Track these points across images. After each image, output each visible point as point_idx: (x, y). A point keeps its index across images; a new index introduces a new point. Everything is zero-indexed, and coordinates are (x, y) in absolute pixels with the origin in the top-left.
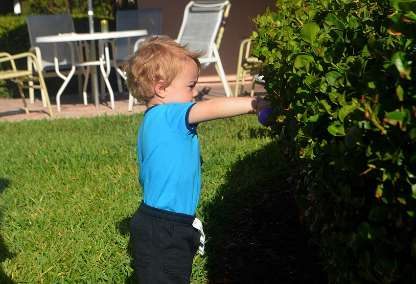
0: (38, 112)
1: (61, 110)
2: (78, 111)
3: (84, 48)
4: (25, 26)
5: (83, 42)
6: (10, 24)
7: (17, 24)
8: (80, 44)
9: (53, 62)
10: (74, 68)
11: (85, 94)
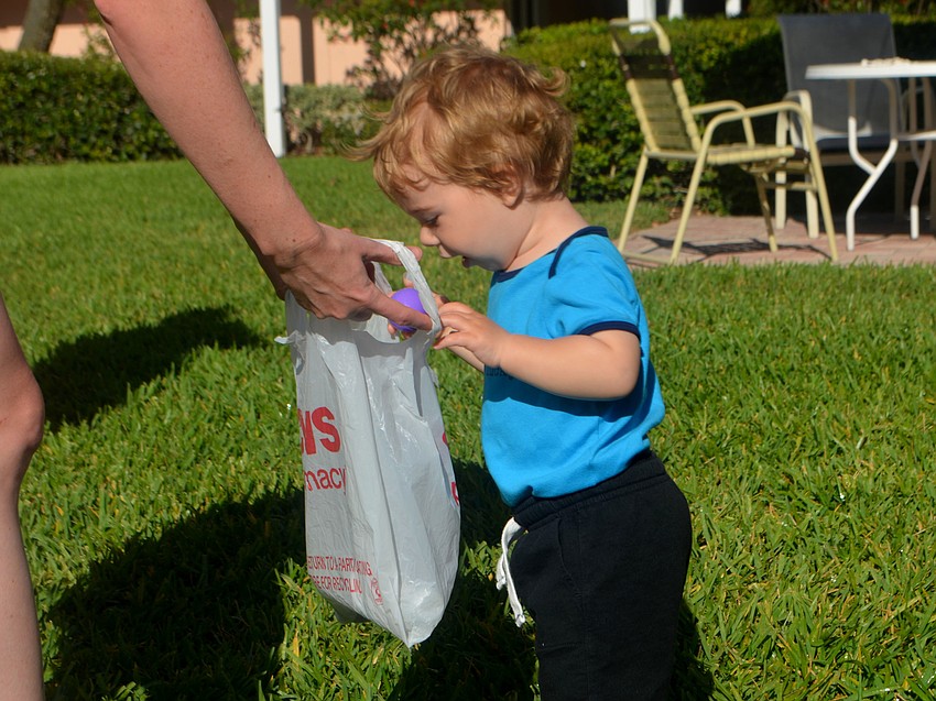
0: (798, 248)
1: (856, 245)
2: (898, 250)
3: (920, 97)
4: (776, 39)
5: (919, 81)
6: (737, 35)
7: (754, 36)
8: (912, 85)
9: (845, 129)
10: (893, 146)
11: (914, 211)
